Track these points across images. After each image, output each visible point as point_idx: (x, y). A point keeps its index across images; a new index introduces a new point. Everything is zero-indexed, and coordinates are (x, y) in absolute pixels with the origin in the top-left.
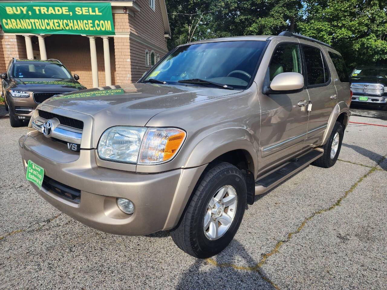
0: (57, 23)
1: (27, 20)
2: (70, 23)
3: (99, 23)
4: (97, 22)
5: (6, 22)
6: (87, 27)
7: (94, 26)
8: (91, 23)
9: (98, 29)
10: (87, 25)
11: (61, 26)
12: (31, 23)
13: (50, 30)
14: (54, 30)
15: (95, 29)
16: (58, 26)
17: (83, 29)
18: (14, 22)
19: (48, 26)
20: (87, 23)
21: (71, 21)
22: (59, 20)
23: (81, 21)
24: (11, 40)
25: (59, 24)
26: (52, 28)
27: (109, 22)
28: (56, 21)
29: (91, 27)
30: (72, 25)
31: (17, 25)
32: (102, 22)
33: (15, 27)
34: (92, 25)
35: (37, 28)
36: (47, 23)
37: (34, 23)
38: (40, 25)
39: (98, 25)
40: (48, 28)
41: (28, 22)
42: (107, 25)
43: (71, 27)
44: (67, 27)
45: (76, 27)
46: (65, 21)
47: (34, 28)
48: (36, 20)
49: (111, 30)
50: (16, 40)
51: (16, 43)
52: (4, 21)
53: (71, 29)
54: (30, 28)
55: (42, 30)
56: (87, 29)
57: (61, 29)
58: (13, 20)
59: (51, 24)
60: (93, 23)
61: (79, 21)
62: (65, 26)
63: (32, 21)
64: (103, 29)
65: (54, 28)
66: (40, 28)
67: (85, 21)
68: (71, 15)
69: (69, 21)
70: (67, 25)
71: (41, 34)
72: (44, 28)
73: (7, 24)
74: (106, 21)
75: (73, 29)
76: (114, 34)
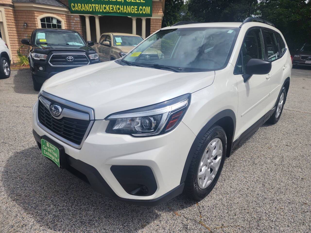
0: (111, 7)
1: (90, 5)
2: (122, 7)
3: (142, 8)
4: (141, 7)
5: (74, 5)
6: (133, 11)
7: (138, 10)
8: (136, 8)
9: (141, 13)
10: (133, 10)
11: (115, 9)
12: (92, 7)
13: (106, 13)
14: (108, 13)
15: (138, 13)
16: (112, 10)
17: (130, 12)
18: (80, 6)
19: (104, 10)
20: (133, 8)
21: (122, 6)
22: (113, 6)
23: (130, 6)
24: (76, 19)
25: (113, 8)
26: (107, 11)
27: (149, 7)
28: (111, 6)
29: (136, 11)
30: (122, 9)
31: (82, 8)
32: (144, 7)
33: (80, 9)
34: (137, 10)
35: (97, 11)
36: (104, 7)
37: (95, 7)
38: (99, 8)
39: (141, 10)
40: (105, 11)
41: (90, 6)
42: (148, 10)
43: (122, 10)
44: (118, 10)
45: (125, 11)
46: (118, 6)
47: (94, 10)
48: (97, 5)
49: (149, 13)
50: (79, 19)
51: (79, 21)
52: (72, 4)
53: (121, 12)
54: (91, 10)
55: (100, 13)
56: (133, 12)
57: (114, 11)
58: (79, 4)
59: (107, 8)
60: (138, 8)
61: (128, 6)
62: (117, 9)
63: (94, 5)
64: (144, 13)
65: (109, 11)
66: (99, 11)
67: (132, 7)
68: (123, 2)
69: (120, 6)
70: (119, 9)
71: (98, 15)
72: (101, 11)
73: (74, 7)
74: (147, 7)
75: (123, 12)
76: (151, 16)
